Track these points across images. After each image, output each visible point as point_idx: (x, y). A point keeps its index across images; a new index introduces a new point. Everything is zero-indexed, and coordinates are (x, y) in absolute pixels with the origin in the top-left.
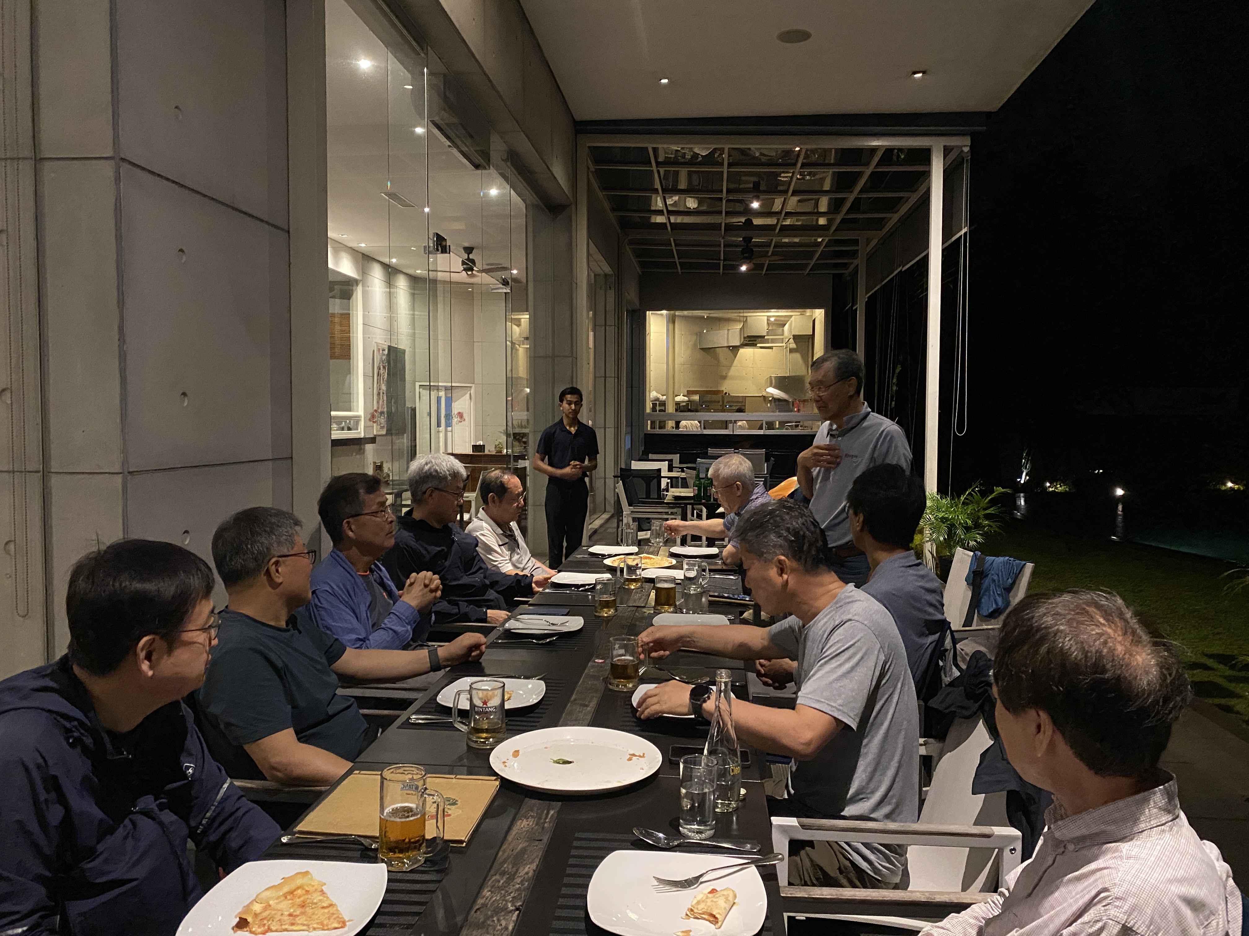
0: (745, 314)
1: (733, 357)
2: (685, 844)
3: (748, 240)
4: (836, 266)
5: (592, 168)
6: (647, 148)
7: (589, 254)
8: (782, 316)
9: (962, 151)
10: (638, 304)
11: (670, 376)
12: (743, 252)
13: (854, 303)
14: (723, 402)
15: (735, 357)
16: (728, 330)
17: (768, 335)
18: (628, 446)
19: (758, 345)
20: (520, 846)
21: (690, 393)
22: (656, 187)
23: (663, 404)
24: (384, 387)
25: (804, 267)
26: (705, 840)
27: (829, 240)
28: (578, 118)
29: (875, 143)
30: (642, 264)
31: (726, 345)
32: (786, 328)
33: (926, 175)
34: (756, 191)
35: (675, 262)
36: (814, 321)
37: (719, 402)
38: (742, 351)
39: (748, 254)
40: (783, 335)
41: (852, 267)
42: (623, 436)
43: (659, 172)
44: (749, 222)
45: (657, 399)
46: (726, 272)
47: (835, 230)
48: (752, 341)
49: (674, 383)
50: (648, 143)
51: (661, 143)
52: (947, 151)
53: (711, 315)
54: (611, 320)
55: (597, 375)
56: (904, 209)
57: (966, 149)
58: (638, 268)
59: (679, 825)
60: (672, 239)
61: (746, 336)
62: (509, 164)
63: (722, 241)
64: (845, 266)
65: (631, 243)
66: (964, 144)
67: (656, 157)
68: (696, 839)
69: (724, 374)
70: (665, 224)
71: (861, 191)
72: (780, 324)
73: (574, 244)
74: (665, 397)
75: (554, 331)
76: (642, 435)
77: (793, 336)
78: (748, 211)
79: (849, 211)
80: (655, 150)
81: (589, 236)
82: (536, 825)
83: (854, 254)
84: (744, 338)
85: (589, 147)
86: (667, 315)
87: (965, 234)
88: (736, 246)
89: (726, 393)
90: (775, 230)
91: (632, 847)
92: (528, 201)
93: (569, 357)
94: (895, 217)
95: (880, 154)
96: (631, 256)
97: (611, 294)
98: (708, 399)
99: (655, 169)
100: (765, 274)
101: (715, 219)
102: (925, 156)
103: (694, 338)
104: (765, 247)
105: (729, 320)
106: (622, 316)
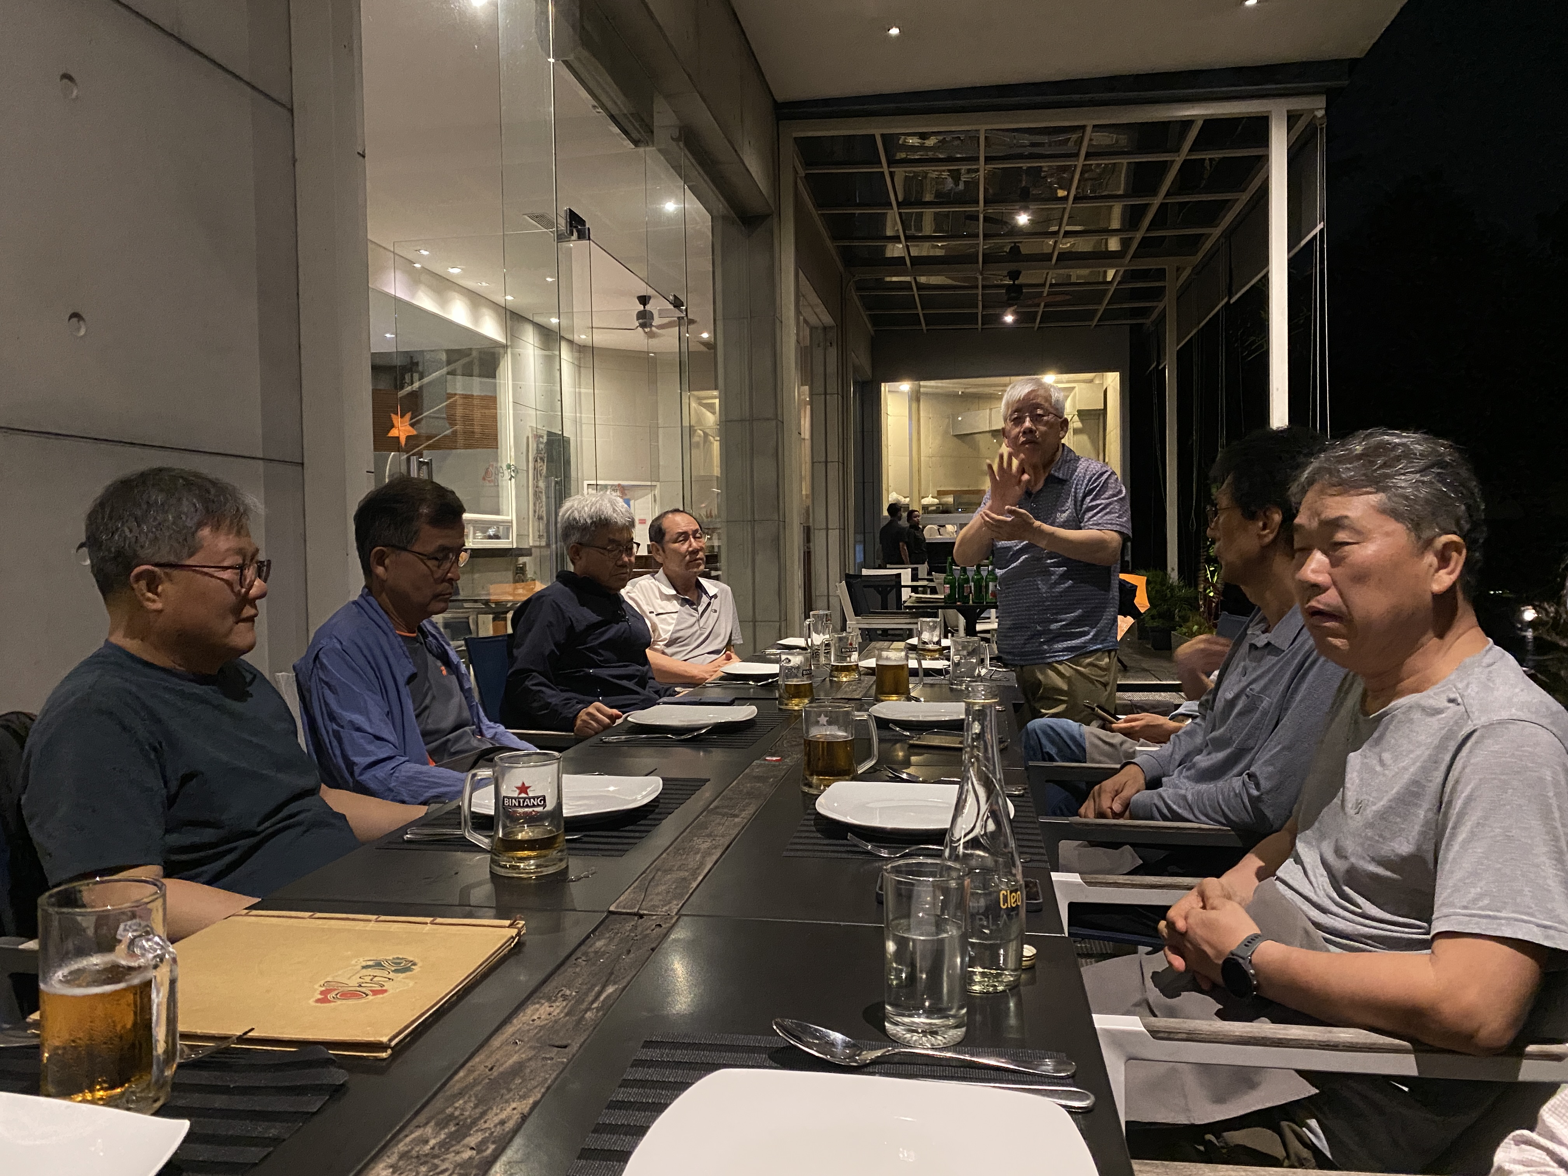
2: (896, 1059)
3: (1015, 274)
4: (1134, 312)
5: (802, 173)
6: (874, 135)
7: (798, 288)
9: (1315, 117)
10: (869, 373)
11: (915, 471)
12: (1009, 291)
13: (1160, 359)
16: (991, 409)
18: (858, 551)
20: (515, 1058)
21: (941, 494)
24: (542, 484)
25: (1090, 315)
26: (941, 1049)
27: (1125, 271)
28: (780, 97)
29: (1190, 112)
30: (875, 320)
31: (988, 429)
33: (1263, 161)
34: (1023, 197)
35: (918, 314)
36: (1105, 386)
39: (1014, 297)
41: (1156, 313)
42: (851, 541)
43: (892, 174)
44: (1015, 250)
46: (985, 327)
47: (1132, 257)
49: (920, 480)
50: (876, 129)
52: (1292, 119)
54: (833, 386)
55: (815, 459)
56: (1229, 218)
57: (1320, 113)
58: (869, 326)
59: (884, 1017)
60: (913, 279)
62: (681, 144)
63: (980, 277)
64: (1144, 312)
65: (858, 286)
66: (1316, 106)
68: (924, 1046)
70: (904, 258)
71: (1168, 194)
73: (777, 269)
74: (908, 500)
75: (752, 388)
77: (1078, 411)
78: (1012, 228)
79: (1153, 225)
81: (800, 265)
82: (567, 1015)
83: (1157, 294)
85: (795, 138)
86: (908, 387)
87: (1322, 231)
90: (1051, 260)
91: (769, 1062)
92: (715, 213)
93: (772, 420)
94: (1217, 232)
95: (1200, 123)
96: (860, 308)
97: (833, 353)
98: (965, 500)
99: (885, 169)
100: (1039, 328)
101: (970, 248)
102: (1261, 129)
103: (946, 421)
104: (1039, 285)
105: (991, 397)
106: (848, 381)
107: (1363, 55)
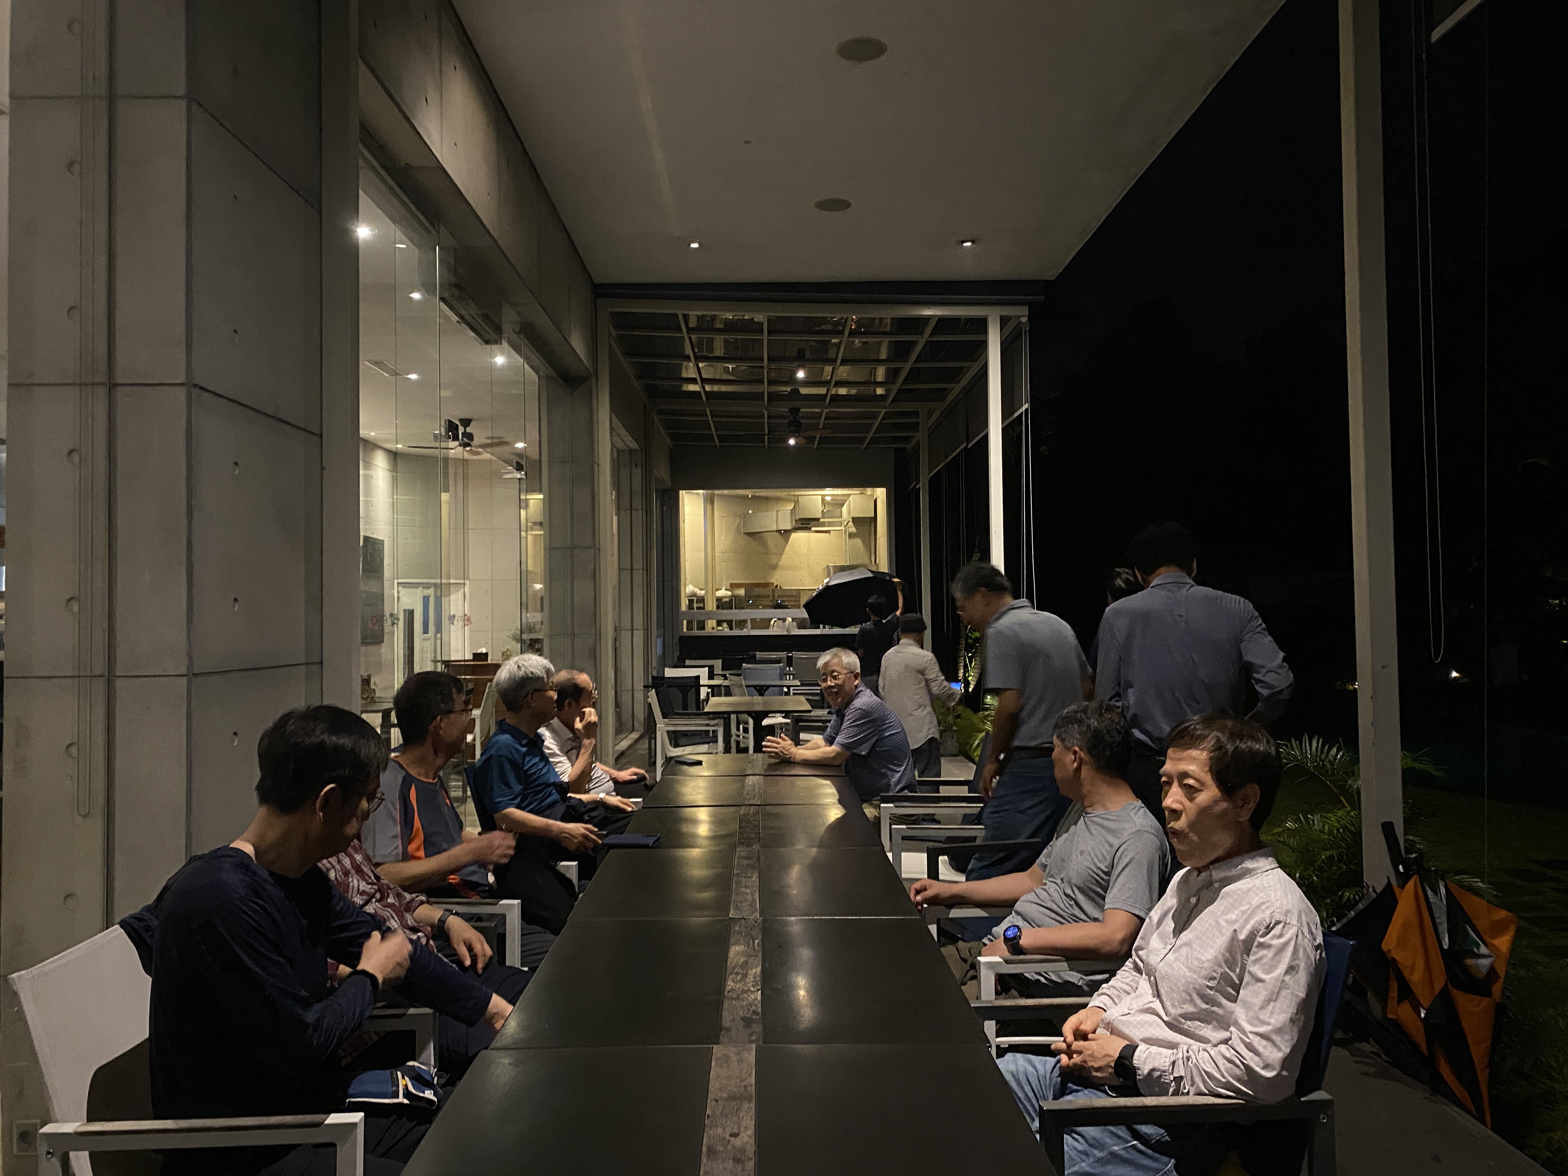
0: (796, 493)
1: (784, 542)
3: (795, 411)
4: (896, 439)
5: (614, 334)
6: (676, 315)
7: (612, 429)
8: (838, 495)
9: (1020, 322)
10: (669, 483)
11: (709, 566)
12: (790, 424)
13: (918, 482)
14: (773, 596)
15: (787, 543)
16: (777, 511)
17: (823, 517)
18: (660, 651)
19: (813, 529)
21: (733, 586)
22: (687, 353)
23: (701, 600)
25: (861, 440)
27: (885, 413)
28: (597, 280)
29: (927, 312)
30: (673, 437)
31: (775, 529)
32: (845, 507)
34: (801, 359)
35: (712, 434)
36: (875, 501)
37: (769, 596)
38: (794, 536)
39: (796, 428)
40: (841, 517)
41: (914, 441)
42: (654, 637)
43: (690, 338)
44: (795, 392)
45: (694, 595)
46: (770, 445)
47: (892, 401)
48: (805, 524)
49: (714, 575)
50: (678, 310)
51: (693, 310)
52: (1004, 321)
53: (757, 494)
54: (638, 503)
55: (621, 567)
56: (964, 382)
57: (1024, 320)
58: (668, 440)
60: (708, 410)
61: (797, 518)
62: (522, 336)
63: (766, 412)
64: (907, 439)
65: (660, 413)
66: (1021, 313)
67: (687, 324)
69: (774, 562)
70: (699, 393)
71: (917, 360)
72: (837, 504)
73: (595, 419)
74: (703, 592)
75: (572, 518)
76: (676, 639)
77: (852, 518)
78: (792, 380)
79: (906, 381)
80: (685, 316)
81: (613, 409)
83: (915, 427)
84: (796, 521)
85: (611, 313)
86: (703, 494)
87: (1026, 410)
88: (782, 417)
89: (777, 586)
90: (824, 400)
92: (541, 373)
93: (589, 548)
94: (956, 389)
95: (933, 323)
96: (661, 428)
97: (638, 473)
98: (755, 594)
99: (685, 335)
100: (817, 448)
101: (757, 388)
102: (981, 325)
103: (737, 520)
104: (816, 418)
105: (778, 499)
106: (651, 497)
107: (1054, 278)
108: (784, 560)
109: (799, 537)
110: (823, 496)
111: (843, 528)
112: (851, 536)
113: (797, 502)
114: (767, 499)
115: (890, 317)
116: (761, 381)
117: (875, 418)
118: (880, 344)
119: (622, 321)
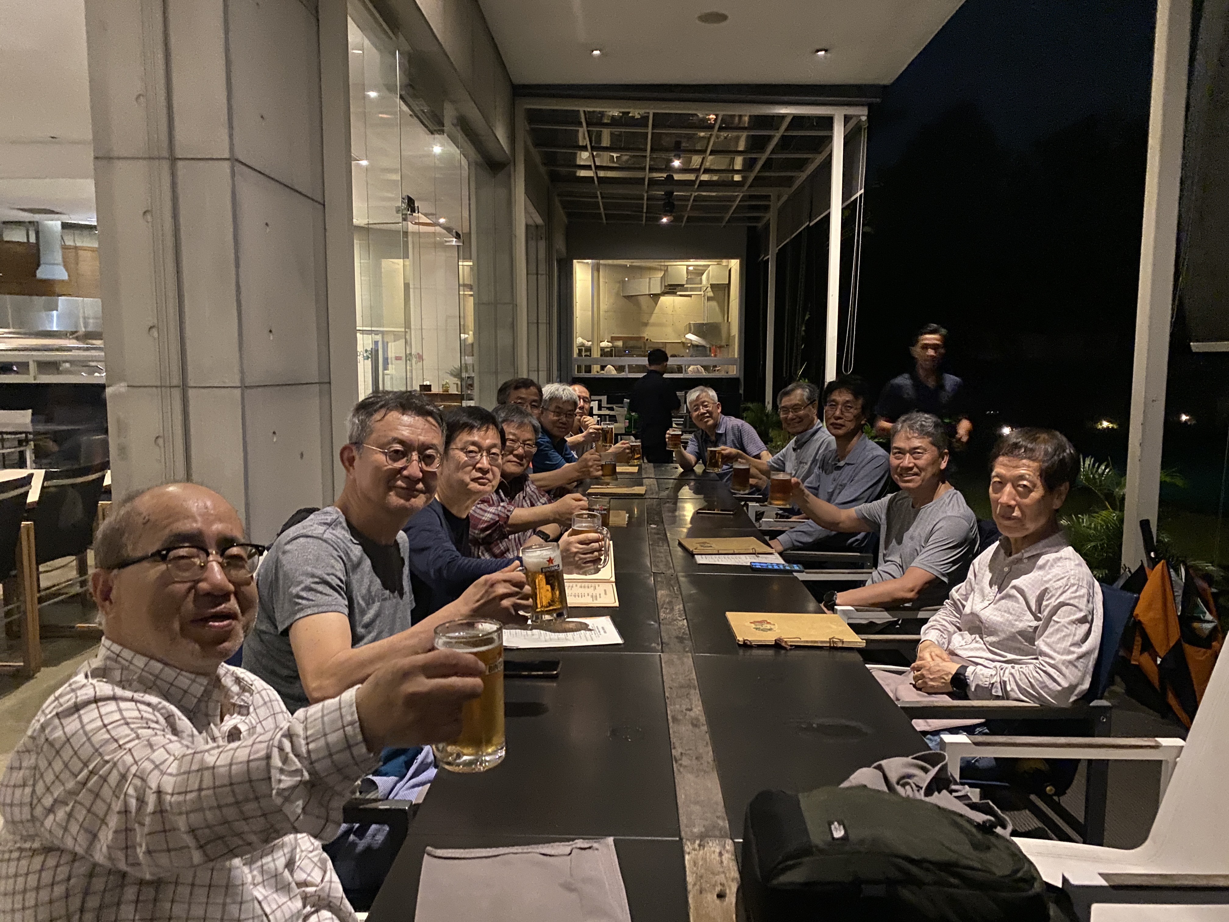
0: (666, 263)
1: (654, 304)
3: (670, 194)
4: (750, 219)
5: (528, 128)
6: (579, 111)
7: (525, 208)
8: (700, 266)
9: (860, 121)
10: (566, 253)
11: (595, 322)
12: (665, 205)
13: (766, 253)
15: (656, 304)
16: (650, 278)
17: (687, 284)
19: (678, 293)
21: (613, 339)
22: (584, 144)
23: (589, 349)
25: (721, 220)
27: (744, 195)
28: (517, 83)
29: (784, 111)
30: (569, 215)
31: (647, 293)
32: (704, 277)
33: (830, 139)
34: (678, 149)
35: (601, 213)
36: (730, 271)
37: (641, 347)
38: (662, 299)
39: (669, 206)
40: (701, 284)
41: (764, 221)
43: (589, 131)
44: (670, 177)
45: (583, 345)
46: (649, 223)
47: (749, 187)
48: (672, 289)
49: (598, 329)
50: (580, 107)
52: (847, 119)
53: (634, 264)
54: (543, 268)
55: (530, 321)
56: (811, 168)
57: (864, 118)
58: (565, 218)
60: (598, 192)
61: (666, 284)
62: (459, 128)
63: (646, 195)
64: (758, 219)
65: (559, 195)
66: (862, 113)
69: (646, 320)
70: (592, 178)
71: (772, 152)
72: (699, 273)
73: (512, 199)
74: (590, 343)
75: (494, 281)
77: (711, 284)
78: (668, 168)
79: (763, 168)
80: (586, 113)
81: (526, 193)
83: (767, 208)
84: (665, 286)
85: (526, 109)
86: (591, 263)
87: (861, 196)
88: (658, 200)
89: (648, 339)
90: (694, 185)
93: (509, 304)
94: (803, 176)
95: (788, 120)
96: (560, 208)
97: (542, 244)
98: (631, 345)
99: (584, 128)
100: (684, 226)
101: (639, 175)
102: (827, 122)
103: (618, 285)
104: (685, 200)
105: (650, 269)
106: (553, 264)
107: (890, 83)
108: (653, 319)
109: (666, 300)
110: (688, 266)
111: (702, 293)
112: (709, 299)
113: (666, 271)
114: (640, 268)
115: (748, 114)
116: (644, 169)
117: (734, 201)
118: (738, 138)
119: (533, 116)
